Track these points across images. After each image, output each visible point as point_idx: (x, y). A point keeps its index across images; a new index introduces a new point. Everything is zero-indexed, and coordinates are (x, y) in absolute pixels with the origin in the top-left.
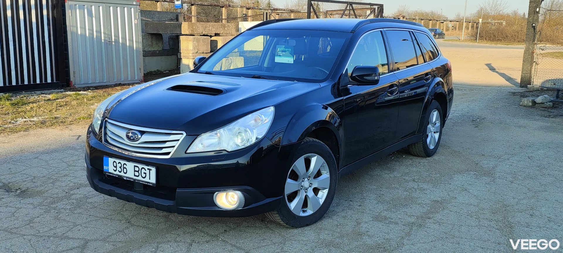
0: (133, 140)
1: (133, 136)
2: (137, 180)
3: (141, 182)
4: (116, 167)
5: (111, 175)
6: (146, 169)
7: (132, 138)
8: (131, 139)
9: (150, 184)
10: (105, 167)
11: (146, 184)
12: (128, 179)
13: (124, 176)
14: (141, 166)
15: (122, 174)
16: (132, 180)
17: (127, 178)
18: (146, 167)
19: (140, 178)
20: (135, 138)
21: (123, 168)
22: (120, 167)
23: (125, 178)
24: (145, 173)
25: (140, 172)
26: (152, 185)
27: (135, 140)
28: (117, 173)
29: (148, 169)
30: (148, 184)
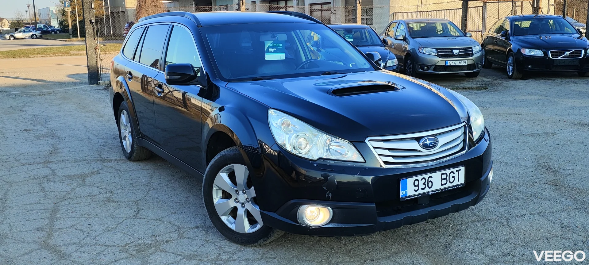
0: (433, 147)
1: (432, 142)
2: (444, 189)
3: (450, 189)
4: (418, 186)
5: (412, 198)
6: (455, 172)
7: (431, 145)
8: (430, 147)
9: (459, 186)
10: (402, 193)
11: (456, 187)
12: (434, 193)
13: (429, 192)
14: (448, 171)
15: (427, 190)
16: (439, 191)
17: (432, 192)
18: (454, 170)
19: (449, 185)
20: (434, 144)
21: (428, 182)
22: (424, 184)
23: (430, 194)
24: (454, 177)
25: (448, 178)
26: (461, 186)
27: (434, 146)
28: (420, 191)
29: (457, 171)
30: (458, 187)
